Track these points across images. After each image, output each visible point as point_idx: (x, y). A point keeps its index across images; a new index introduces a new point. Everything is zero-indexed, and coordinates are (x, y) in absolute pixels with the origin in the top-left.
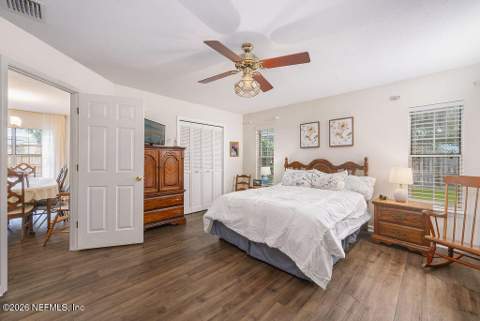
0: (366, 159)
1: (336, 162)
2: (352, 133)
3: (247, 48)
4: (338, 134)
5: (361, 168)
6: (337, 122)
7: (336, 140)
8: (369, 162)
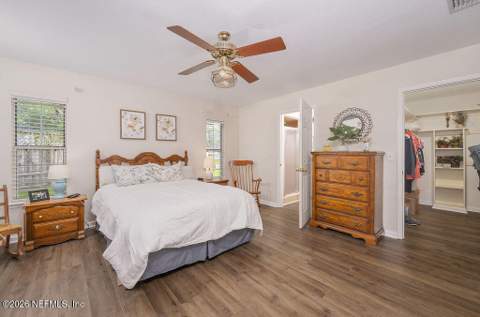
0: (186, 153)
1: (163, 155)
2: (176, 129)
3: (225, 36)
4: (164, 129)
5: (183, 160)
6: (164, 117)
7: (162, 134)
8: (188, 154)
